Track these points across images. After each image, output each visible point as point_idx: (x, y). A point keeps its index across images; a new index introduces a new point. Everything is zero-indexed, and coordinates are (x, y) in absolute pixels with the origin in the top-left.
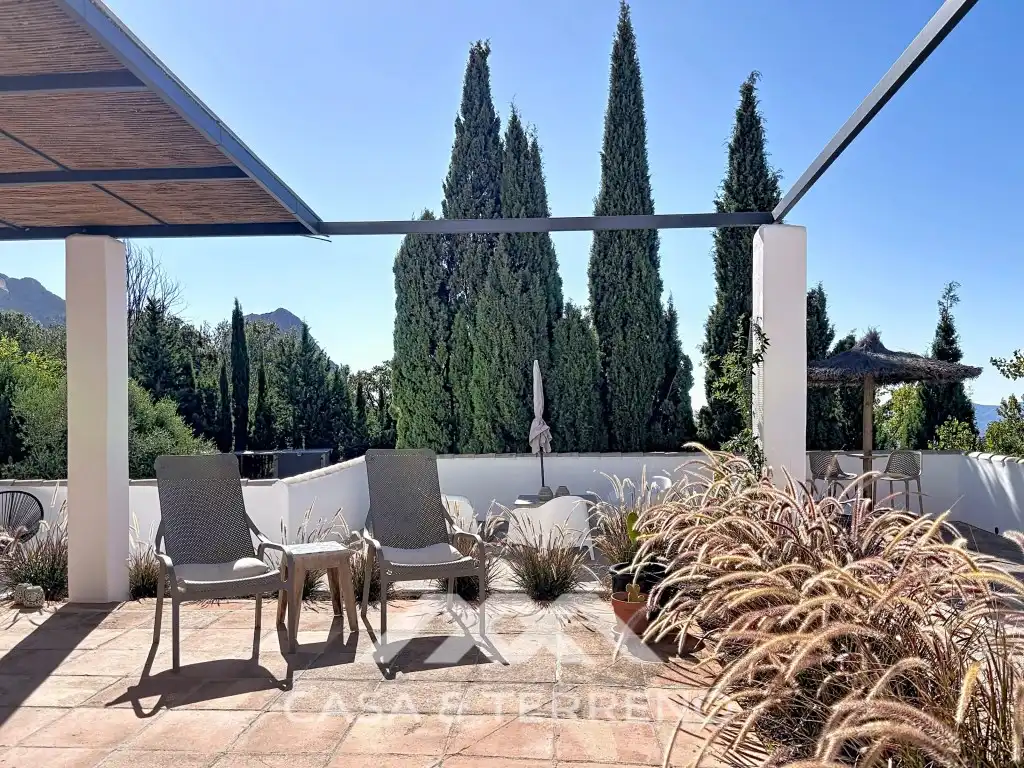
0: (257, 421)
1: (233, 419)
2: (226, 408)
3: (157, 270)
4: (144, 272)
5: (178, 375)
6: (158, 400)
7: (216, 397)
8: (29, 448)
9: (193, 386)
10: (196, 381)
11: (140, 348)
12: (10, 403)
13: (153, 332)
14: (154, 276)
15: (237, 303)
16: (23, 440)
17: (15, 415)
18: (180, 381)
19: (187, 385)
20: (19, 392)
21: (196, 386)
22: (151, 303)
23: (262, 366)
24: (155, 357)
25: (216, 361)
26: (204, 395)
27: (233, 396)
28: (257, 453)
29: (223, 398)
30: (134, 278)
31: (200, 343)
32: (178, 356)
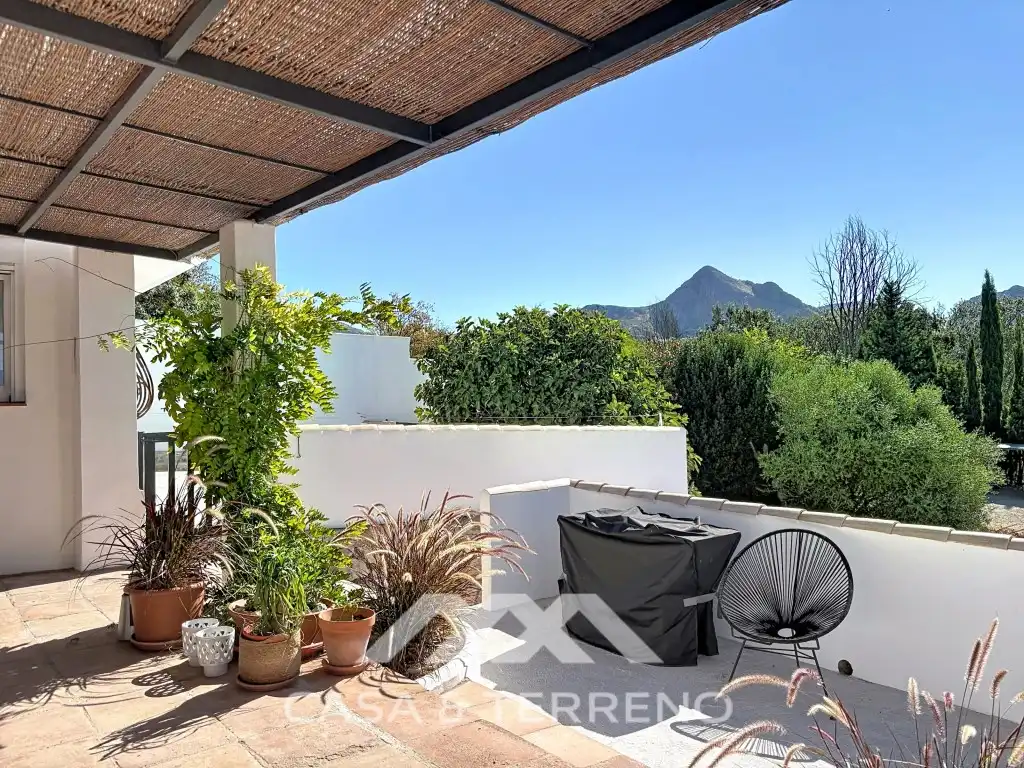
0: (1014, 409)
1: (982, 407)
2: (974, 394)
3: (892, 254)
4: (877, 257)
5: (917, 359)
6: (918, 385)
7: (962, 383)
8: (783, 436)
9: (935, 371)
10: (938, 364)
11: (877, 332)
12: (766, 389)
13: (890, 315)
14: (888, 259)
15: (987, 276)
16: (778, 428)
17: (771, 402)
18: (919, 365)
19: (928, 370)
20: (775, 378)
21: (938, 371)
22: (888, 286)
23: (1019, 346)
24: (892, 341)
25: (953, 344)
26: (947, 380)
27: (983, 381)
28: (1014, 447)
29: (970, 382)
30: (868, 264)
31: (935, 326)
32: (917, 338)
